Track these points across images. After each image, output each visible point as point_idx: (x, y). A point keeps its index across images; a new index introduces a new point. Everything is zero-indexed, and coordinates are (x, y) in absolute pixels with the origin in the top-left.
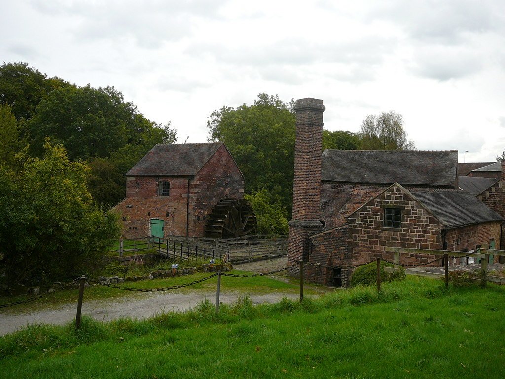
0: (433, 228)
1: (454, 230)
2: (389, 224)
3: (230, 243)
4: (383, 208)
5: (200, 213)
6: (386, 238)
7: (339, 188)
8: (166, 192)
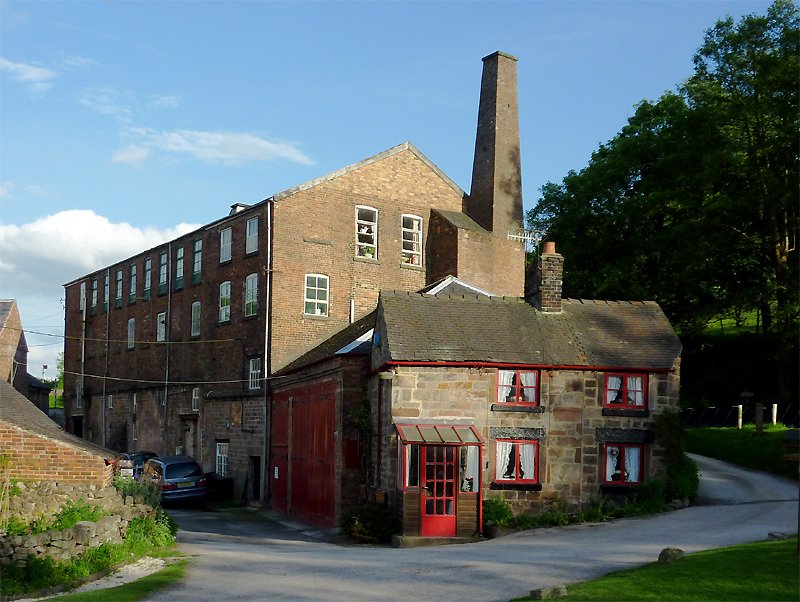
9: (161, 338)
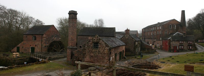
0: (107, 48)
1: (113, 48)
2: (95, 47)
3: (53, 53)
4: (93, 42)
5: (46, 45)
6: (94, 51)
7: (85, 37)
8: (35, 39)
9: (152, 34)
